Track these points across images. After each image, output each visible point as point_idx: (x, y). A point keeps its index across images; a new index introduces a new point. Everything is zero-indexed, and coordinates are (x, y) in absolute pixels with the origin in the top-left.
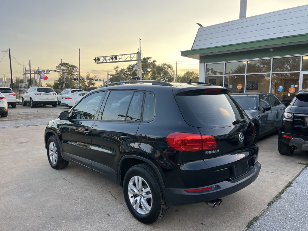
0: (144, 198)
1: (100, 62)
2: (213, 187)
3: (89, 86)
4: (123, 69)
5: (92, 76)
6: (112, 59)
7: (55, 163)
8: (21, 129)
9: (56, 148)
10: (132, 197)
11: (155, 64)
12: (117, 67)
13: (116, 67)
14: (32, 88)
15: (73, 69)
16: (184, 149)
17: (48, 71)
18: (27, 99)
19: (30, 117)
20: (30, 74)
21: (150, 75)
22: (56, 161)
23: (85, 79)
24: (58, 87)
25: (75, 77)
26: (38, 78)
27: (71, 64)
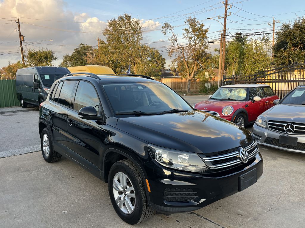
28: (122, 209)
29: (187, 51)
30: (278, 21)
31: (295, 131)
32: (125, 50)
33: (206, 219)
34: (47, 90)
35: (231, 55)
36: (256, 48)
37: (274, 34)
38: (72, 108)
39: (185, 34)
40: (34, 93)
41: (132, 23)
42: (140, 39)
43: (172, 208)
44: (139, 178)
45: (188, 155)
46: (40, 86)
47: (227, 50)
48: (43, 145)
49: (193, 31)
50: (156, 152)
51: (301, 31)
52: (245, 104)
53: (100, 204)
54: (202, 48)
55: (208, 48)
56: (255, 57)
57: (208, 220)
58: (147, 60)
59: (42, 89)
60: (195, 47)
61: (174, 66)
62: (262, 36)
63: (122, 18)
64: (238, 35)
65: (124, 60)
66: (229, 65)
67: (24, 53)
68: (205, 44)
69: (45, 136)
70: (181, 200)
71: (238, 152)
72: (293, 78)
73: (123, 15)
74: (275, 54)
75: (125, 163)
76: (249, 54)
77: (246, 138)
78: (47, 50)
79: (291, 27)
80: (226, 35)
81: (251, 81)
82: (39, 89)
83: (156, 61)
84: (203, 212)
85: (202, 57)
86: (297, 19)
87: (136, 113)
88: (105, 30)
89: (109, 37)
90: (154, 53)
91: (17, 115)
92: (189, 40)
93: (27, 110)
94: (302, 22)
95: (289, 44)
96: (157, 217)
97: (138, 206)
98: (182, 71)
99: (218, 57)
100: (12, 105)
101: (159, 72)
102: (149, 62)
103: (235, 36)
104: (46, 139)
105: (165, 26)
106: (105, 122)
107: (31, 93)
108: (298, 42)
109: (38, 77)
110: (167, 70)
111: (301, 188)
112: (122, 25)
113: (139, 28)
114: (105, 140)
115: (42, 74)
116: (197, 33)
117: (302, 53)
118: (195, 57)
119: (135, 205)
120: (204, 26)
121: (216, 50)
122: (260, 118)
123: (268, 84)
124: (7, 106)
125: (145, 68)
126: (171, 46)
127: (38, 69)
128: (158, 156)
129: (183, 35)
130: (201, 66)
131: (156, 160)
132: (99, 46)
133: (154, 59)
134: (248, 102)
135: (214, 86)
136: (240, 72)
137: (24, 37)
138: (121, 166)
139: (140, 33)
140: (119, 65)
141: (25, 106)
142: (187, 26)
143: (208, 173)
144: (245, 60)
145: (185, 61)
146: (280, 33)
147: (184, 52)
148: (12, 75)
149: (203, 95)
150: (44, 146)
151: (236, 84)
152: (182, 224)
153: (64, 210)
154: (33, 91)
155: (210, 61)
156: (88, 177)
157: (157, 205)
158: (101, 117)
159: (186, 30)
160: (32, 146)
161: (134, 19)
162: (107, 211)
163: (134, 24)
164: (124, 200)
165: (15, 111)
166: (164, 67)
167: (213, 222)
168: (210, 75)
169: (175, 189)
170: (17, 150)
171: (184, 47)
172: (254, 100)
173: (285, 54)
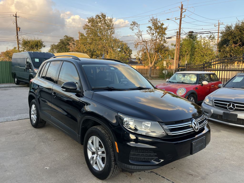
28: (95, 166)
29: (149, 44)
30: (222, 23)
31: (236, 109)
32: (100, 42)
33: (163, 177)
34: (36, 71)
35: (184, 49)
36: (205, 44)
37: (218, 34)
38: (57, 84)
39: (148, 31)
40: (26, 73)
41: (107, 21)
42: (112, 33)
43: (135, 167)
44: (110, 141)
45: (150, 123)
46: (31, 67)
47: (181, 45)
48: (31, 113)
49: (155, 29)
50: (124, 120)
51: (241, 31)
52: (195, 87)
53: (77, 162)
54: (162, 42)
55: (167, 42)
56: (204, 51)
57: (164, 178)
58: (117, 50)
59: (32, 70)
60: (156, 41)
61: (139, 55)
62: (209, 35)
63: (99, 16)
64: (190, 33)
65: (99, 49)
66: (183, 57)
67: (19, 41)
68: (164, 39)
69: (33, 106)
70: (144, 160)
71: (191, 123)
72: (234, 68)
73: (100, 14)
74: (219, 49)
75: (98, 128)
76: (199, 49)
77: (197, 112)
78: (38, 39)
79: (233, 28)
80: (181, 32)
81: (200, 69)
82: (30, 70)
83: (124, 51)
84: (160, 171)
85: (161, 49)
86: (238, 22)
87: (109, 88)
88: (84, 25)
89: (88, 31)
90: (123, 45)
91: (11, 90)
92: (151, 36)
93: (19, 86)
94: (241, 25)
95: (231, 42)
96: (123, 175)
97: (107, 164)
98: (145, 60)
99: (174, 50)
100: (8, 82)
101: (127, 60)
102: (119, 52)
103: (188, 34)
104: (34, 109)
105: (132, 23)
106: (83, 95)
107: (24, 72)
108: (238, 40)
109: (29, 60)
110: (133, 59)
111: (240, 155)
112: (99, 21)
113: (112, 24)
114: (82, 109)
115: (33, 58)
116: (158, 30)
117: (241, 49)
118: (156, 49)
119: (105, 163)
120: (164, 25)
121: (172, 45)
122: (208, 98)
123: (214, 72)
124: (3, 82)
125: (116, 56)
126: (137, 40)
127: (30, 54)
128: (126, 123)
129: (147, 31)
130: (160, 57)
131: (124, 126)
132: (80, 38)
133: (123, 50)
134: (198, 85)
135: (170, 73)
136: (191, 62)
137: (20, 28)
138: (95, 130)
139: (113, 28)
140: (95, 53)
141: (18, 83)
142: (151, 25)
143: (166, 138)
144: (196, 53)
145: (148, 52)
146: (223, 32)
147: (147, 45)
148: (8, 58)
149: (161, 79)
150: (32, 115)
151: (188, 70)
152: (143, 180)
153: (46, 167)
154: (25, 71)
155: (167, 53)
156: (67, 141)
157: (124, 164)
158: (80, 91)
159: (149, 27)
160: (22, 114)
161: (108, 17)
162: (82, 169)
163: (108, 21)
164: (96, 159)
165: (10, 87)
166: (131, 56)
167: (169, 180)
168: (167, 64)
169: (139, 151)
170: (10, 117)
171: (147, 41)
172: (203, 84)
173: (228, 49)
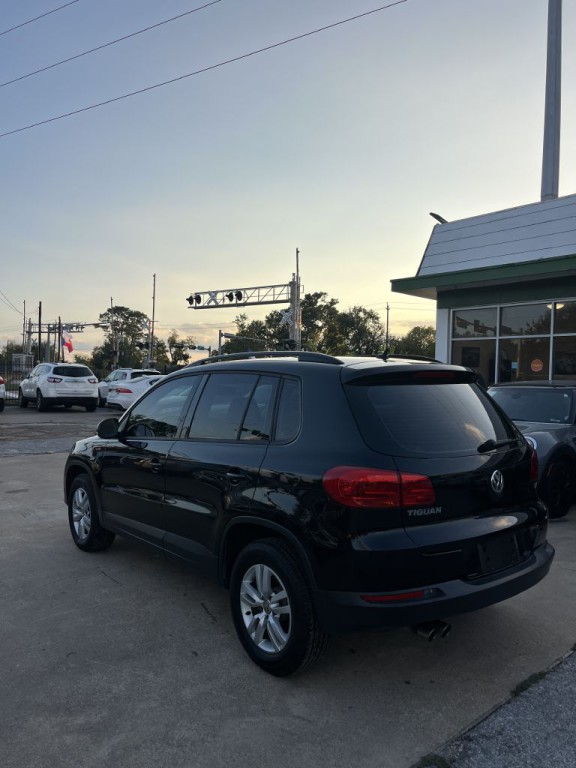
0: (274, 614)
1: (201, 305)
2: (426, 592)
3: (175, 362)
4: (257, 323)
5: (182, 337)
6: (230, 297)
7: (84, 536)
8: (13, 461)
9: (88, 502)
10: (248, 613)
11: (334, 309)
12: (244, 317)
13: (242, 317)
14: (42, 367)
15: (139, 322)
16: (359, 503)
17: (80, 327)
18: (29, 392)
19: (33, 434)
20: (40, 332)
21: (321, 336)
22: (86, 532)
23: (167, 345)
24: (103, 362)
25: (142, 340)
26: (57, 343)
27: (133, 309)
